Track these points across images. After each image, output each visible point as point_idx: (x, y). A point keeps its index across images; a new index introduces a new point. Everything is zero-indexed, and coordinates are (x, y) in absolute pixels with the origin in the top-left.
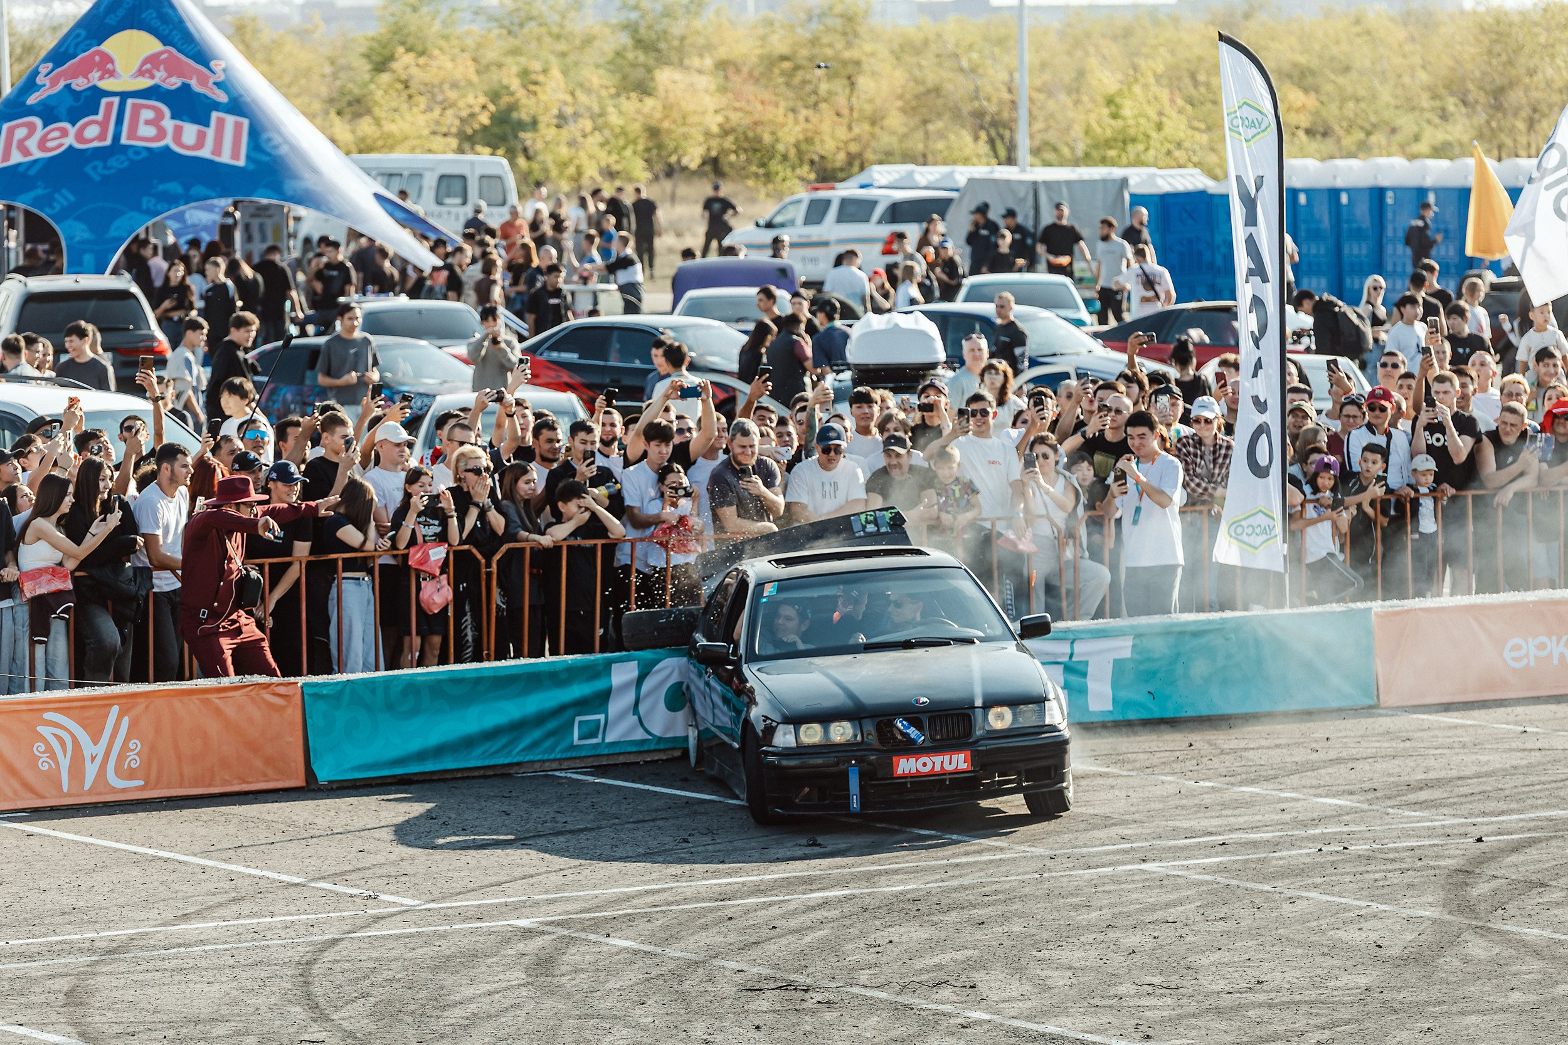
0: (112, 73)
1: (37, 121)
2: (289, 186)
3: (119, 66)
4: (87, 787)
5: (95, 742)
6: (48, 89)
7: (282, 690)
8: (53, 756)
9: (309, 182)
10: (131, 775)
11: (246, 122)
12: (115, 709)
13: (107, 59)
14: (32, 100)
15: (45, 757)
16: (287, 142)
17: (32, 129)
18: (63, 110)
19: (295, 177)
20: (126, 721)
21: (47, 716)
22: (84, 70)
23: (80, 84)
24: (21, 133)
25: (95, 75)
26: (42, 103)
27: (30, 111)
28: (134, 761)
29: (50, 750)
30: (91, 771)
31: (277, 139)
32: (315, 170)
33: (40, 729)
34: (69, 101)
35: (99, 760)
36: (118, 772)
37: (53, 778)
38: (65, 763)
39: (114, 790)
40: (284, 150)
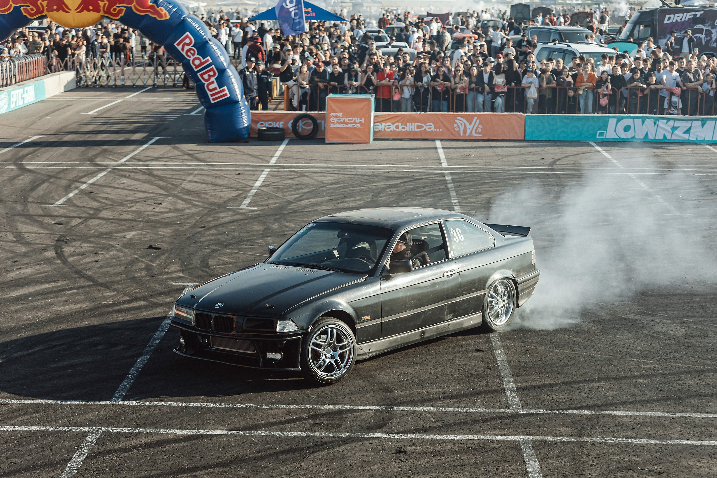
4: (467, 135)
5: (470, 124)
7: (520, 116)
8: (459, 127)
10: (479, 133)
12: (476, 118)
15: (457, 127)
20: (478, 121)
21: (458, 118)
28: (480, 130)
29: (458, 126)
30: (468, 132)
33: (456, 121)
35: (471, 129)
36: (476, 132)
37: (459, 132)
38: (462, 129)
39: (475, 137)
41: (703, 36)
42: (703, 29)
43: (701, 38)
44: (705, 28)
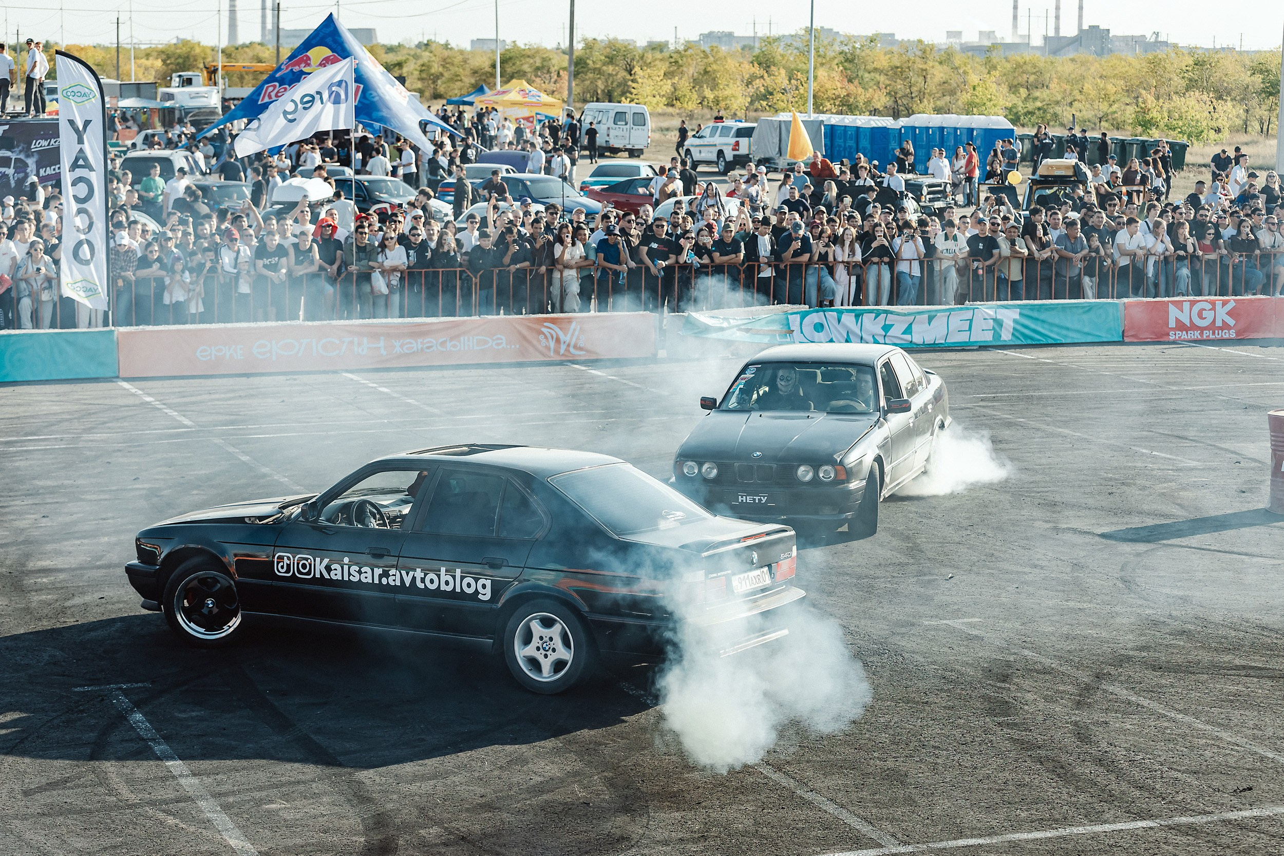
0: (309, 65)
1: (277, 84)
2: (375, 115)
3: (312, 62)
6: (284, 71)
9: (384, 113)
11: (362, 86)
13: (309, 58)
14: (278, 75)
16: (379, 95)
17: (275, 87)
18: (287, 81)
19: (378, 110)
22: (298, 64)
23: (296, 69)
24: (271, 89)
25: (303, 65)
26: (281, 77)
27: (276, 80)
31: (374, 94)
32: (388, 108)
34: (290, 76)
40: (376, 99)
41: (10, 171)
42: (9, 159)
43: (7, 175)
44: (14, 156)
